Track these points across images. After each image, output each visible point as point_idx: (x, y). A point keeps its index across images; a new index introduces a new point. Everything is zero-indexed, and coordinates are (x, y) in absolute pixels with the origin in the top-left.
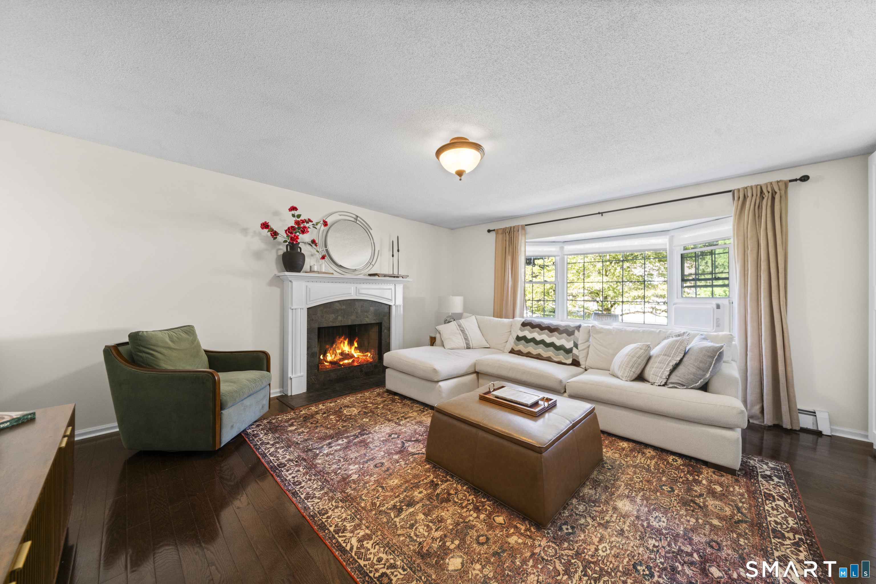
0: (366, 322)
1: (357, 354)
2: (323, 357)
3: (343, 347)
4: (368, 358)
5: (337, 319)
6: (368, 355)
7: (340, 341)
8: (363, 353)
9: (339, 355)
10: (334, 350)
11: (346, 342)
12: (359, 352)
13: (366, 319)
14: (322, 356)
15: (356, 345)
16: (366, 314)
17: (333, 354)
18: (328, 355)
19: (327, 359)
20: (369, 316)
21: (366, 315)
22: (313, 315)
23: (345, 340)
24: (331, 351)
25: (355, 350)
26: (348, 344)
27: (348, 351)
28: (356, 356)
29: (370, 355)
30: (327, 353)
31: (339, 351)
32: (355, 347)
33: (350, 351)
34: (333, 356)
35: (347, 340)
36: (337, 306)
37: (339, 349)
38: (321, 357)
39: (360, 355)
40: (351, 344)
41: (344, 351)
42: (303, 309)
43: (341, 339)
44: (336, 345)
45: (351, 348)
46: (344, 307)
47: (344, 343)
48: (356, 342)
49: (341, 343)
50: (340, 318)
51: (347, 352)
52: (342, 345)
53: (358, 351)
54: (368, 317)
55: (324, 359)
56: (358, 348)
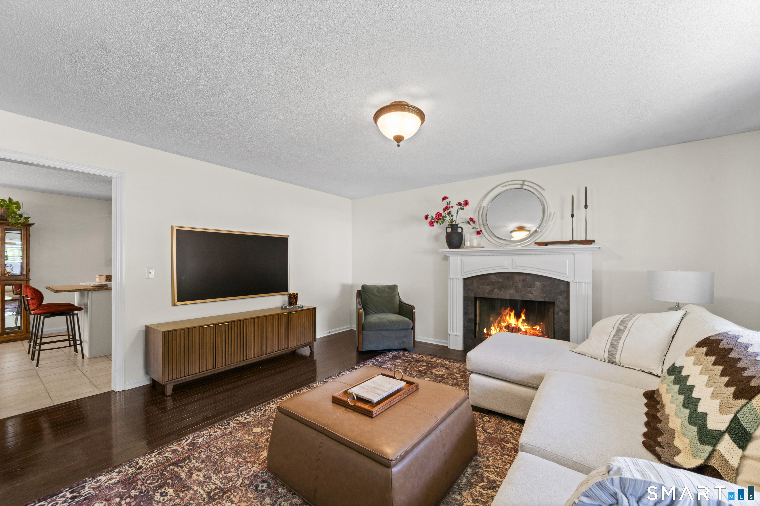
0: (530, 298)
1: (525, 327)
2: (486, 331)
3: (509, 320)
4: (536, 331)
5: (494, 291)
6: (536, 328)
7: (505, 313)
8: (532, 326)
9: (505, 328)
10: (499, 323)
11: (513, 314)
12: (527, 326)
13: (530, 295)
14: (485, 329)
15: (523, 317)
16: (529, 289)
17: (498, 328)
18: (493, 328)
19: (491, 333)
20: (534, 292)
21: (530, 291)
22: (470, 285)
23: (511, 311)
24: (496, 325)
25: (522, 323)
26: (515, 316)
27: (515, 324)
28: (523, 330)
29: (540, 329)
30: (491, 326)
31: (504, 324)
32: (523, 320)
33: (516, 324)
34: (498, 329)
35: (514, 312)
36: (493, 278)
37: (504, 322)
38: (485, 331)
39: (528, 329)
40: (518, 316)
41: (510, 324)
42: (459, 279)
43: (507, 311)
44: (501, 317)
45: (517, 321)
46: (501, 280)
47: (510, 315)
48: (524, 314)
49: (506, 315)
50: (496, 290)
51: (513, 325)
52: (508, 317)
53: (526, 324)
54: (532, 293)
55: (487, 333)
56: (527, 321)
